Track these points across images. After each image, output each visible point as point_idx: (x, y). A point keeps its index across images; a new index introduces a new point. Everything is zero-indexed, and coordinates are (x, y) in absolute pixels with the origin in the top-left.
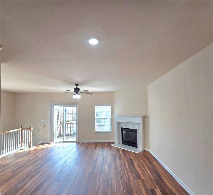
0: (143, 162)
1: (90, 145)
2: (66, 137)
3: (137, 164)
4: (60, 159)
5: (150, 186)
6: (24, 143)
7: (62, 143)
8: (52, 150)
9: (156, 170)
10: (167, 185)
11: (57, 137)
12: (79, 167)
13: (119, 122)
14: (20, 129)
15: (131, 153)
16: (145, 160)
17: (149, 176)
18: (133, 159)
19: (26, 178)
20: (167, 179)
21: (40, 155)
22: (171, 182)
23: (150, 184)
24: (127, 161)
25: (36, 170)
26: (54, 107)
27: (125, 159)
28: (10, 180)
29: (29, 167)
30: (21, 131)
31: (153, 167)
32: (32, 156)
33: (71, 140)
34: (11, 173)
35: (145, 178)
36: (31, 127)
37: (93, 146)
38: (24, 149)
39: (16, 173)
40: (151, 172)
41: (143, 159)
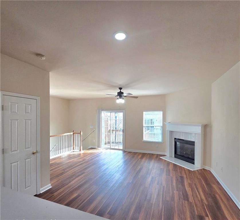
0: (198, 183)
1: (136, 155)
2: (113, 144)
3: (189, 183)
4: (104, 165)
5: (199, 212)
6: (76, 146)
7: (109, 150)
8: (99, 155)
9: (214, 195)
10: (225, 216)
11: (104, 143)
12: (120, 175)
13: (172, 131)
14: (72, 133)
15: (184, 170)
16: (202, 181)
17: (202, 200)
18: (185, 176)
19: (72, 177)
20: (227, 208)
21: (87, 158)
22: (233, 214)
23: (199, 209)
24: (177, 177)
25: (81, 171)
26: (101, 113)
27: (173, 176)
28: (60, 176)
29: (76, 168)
30: (73, 135)
31: (211, 190)
32: (80, 159)
33: (117, 148)
34: (62, 170)
35: (195, 201)
36: (81, 132)
37: (140, 156)
38: (76, 152)
39: (65, 171)
40: (205, 196)
41: (198, 178)
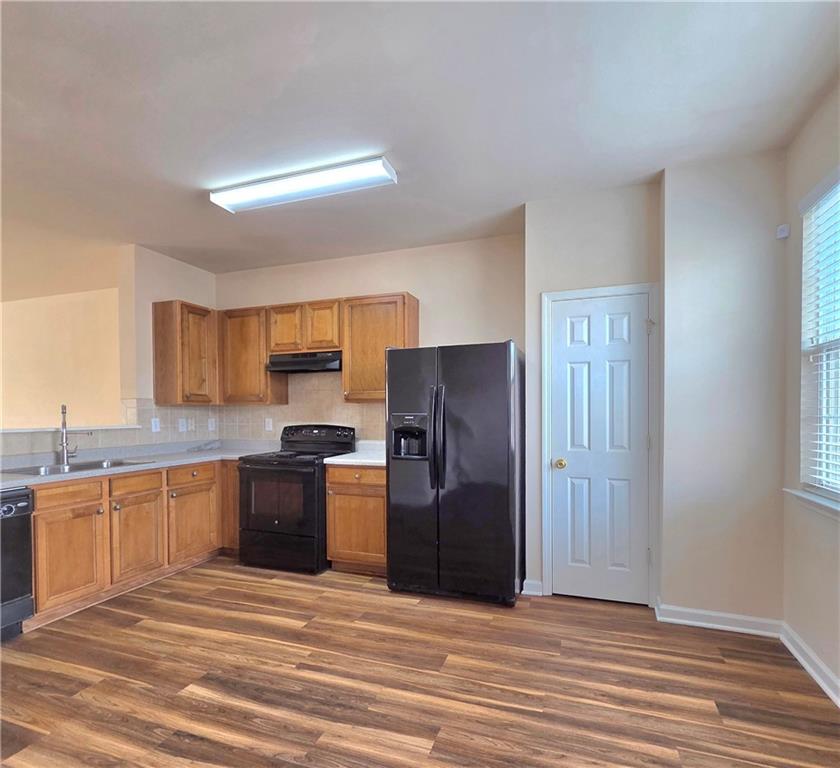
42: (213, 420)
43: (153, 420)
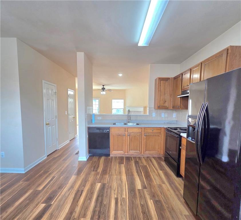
42: (175, 114)
43: (153, 113)
